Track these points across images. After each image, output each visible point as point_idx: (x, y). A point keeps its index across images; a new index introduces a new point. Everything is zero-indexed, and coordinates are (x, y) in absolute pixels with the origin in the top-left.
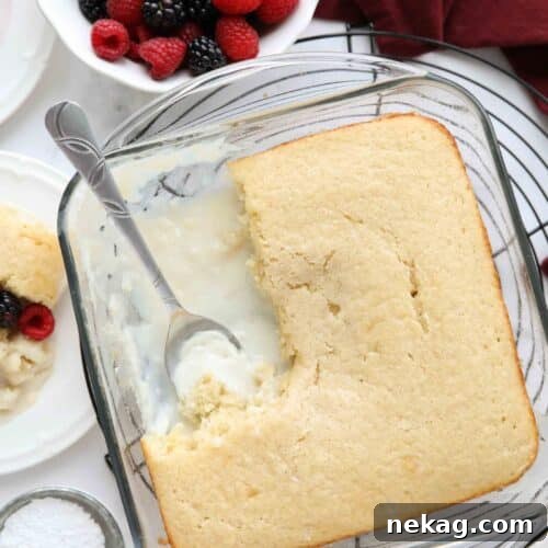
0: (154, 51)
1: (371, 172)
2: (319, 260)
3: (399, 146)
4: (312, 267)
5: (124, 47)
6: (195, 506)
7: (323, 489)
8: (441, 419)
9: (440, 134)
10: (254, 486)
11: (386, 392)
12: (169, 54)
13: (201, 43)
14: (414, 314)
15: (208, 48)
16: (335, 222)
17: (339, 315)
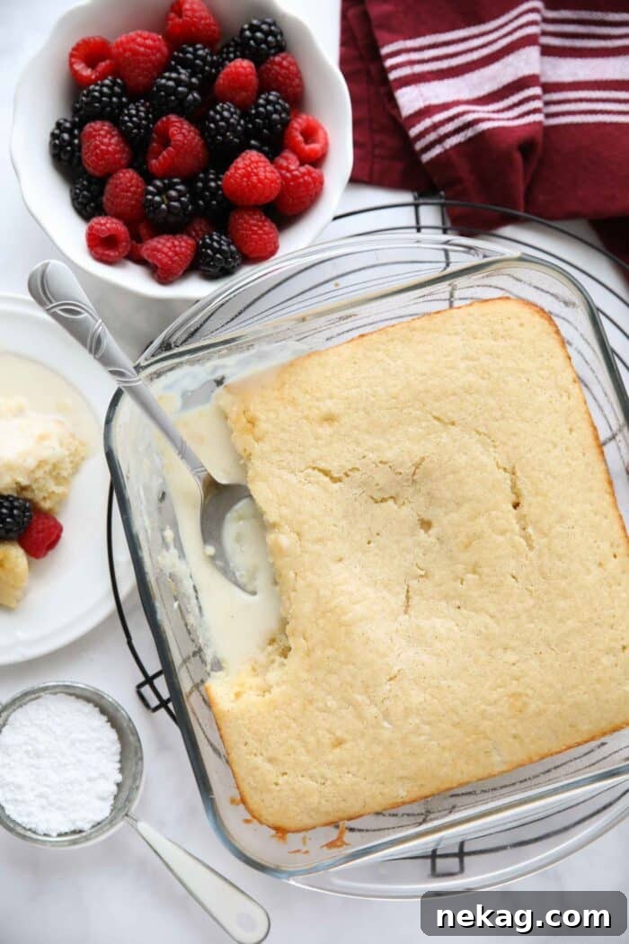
0: (159, 251)
1: (462, 365)
2: (407, 470)
3: (495, 335)
4: (400, 477)
5: (124, 246)
6: (270, 760)
7: (420, 735)
8: (553, 649)
9: (542, 321)
10: (339, 734)
11: (488, 620)
12: (176, 254)
13: (212, 240)
14: (517, 528)
15: (221, 245)
16: (424, 424)
17: (431, 532)
